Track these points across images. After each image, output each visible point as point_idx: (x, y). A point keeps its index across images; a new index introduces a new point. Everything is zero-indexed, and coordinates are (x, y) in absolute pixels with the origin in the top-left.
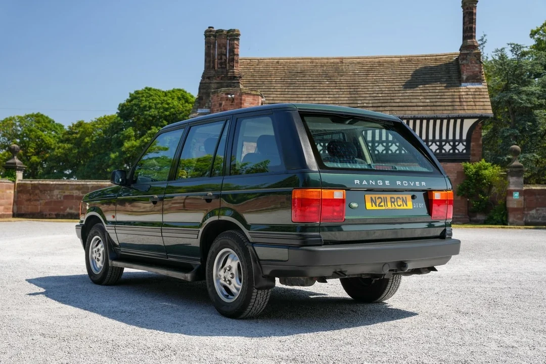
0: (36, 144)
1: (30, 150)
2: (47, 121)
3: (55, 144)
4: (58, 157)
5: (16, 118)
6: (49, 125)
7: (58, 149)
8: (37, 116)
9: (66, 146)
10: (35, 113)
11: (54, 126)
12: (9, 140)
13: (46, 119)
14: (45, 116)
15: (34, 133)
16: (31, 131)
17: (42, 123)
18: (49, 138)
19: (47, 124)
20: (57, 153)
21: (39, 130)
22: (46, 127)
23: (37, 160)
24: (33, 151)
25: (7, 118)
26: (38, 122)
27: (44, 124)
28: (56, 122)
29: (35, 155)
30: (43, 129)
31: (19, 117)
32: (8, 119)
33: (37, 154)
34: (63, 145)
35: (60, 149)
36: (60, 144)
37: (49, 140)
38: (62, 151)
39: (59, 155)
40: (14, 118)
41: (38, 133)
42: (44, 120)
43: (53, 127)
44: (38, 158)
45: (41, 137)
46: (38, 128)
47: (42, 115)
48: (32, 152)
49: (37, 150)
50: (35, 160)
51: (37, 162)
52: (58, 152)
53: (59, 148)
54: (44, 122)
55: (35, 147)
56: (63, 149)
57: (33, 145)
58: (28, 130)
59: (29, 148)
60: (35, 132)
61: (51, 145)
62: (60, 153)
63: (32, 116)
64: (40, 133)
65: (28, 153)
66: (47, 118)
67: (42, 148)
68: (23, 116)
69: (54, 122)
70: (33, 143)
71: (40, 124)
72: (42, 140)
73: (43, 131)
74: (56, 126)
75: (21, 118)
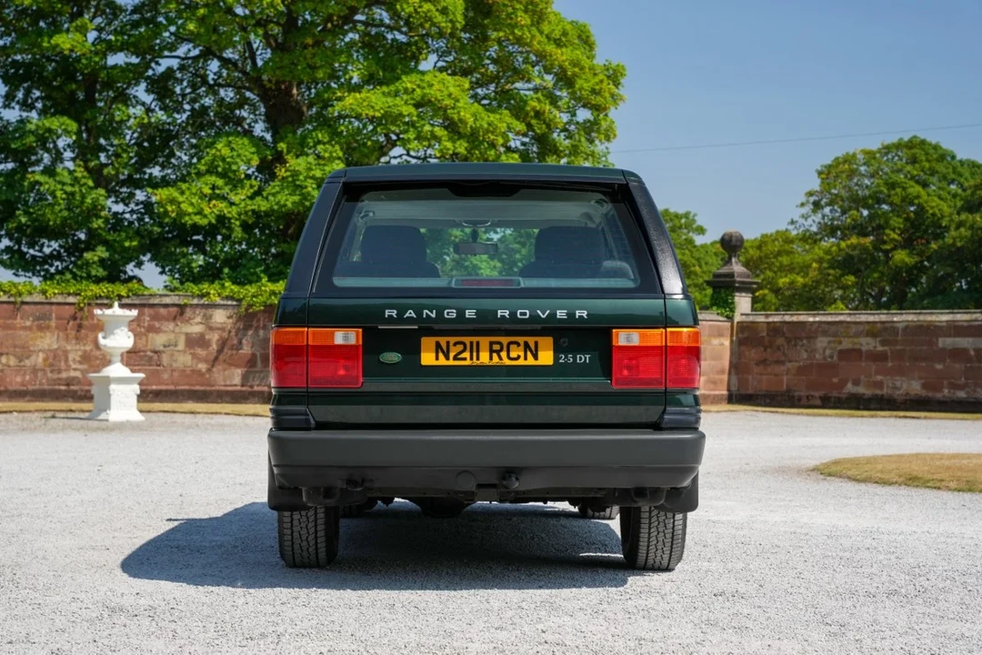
0: (907, 219)
1: (888, 235)
2: (935, 156)
3: (951, 215)
4: (959, 249)
5: (860, 156)
6: (941, 168)
7: (958, 228)
8: (912, 144)
9: (978, 219)
10: (906, 139)
11: (954, 168)
12: (844, 212)
13: (931, 151)
14: (930, 144)
15: (898, 190)
16: (892, 186)
17: (921, 161)
18: (938, 203)
19: (934, 164)
20: (954, 239)
21: (912, 183)
22: (933, 172)
23: (907, 260)
24: (896, 237)
25: (837, 159)
26: (914, 161)
27: (927, 165)
28: (958, 158)
29: (903, 247)
30: (924, 177)
31: (865, 153)
32: (841, 160)
33: (908, 244)
34: (970, 217)
35: (962, 230)
36: (963, 216)
37: (938, 205)
38: (969, 233)
39: (959, 244)
40: (854, 155)
41: (910, 190)
42: (927, 154)
43: (951, 170)
44: (910, 255)
45: (916, 202)
46: (913, 178)
47: (923, 142)
48: (894, 240)
49: (906, 236)
50: (902, 261)
51: (907, 264)
52: (957, 237)
53: (960, 225)
54: (928, 161)
55: (902, 226)
56: (972, 227)
57: (897, 222)
58: (886, 184)
59: (887, 231)
60: (904, 189)
61: (943, 217)
62: (961, 238)
63: (899, 146)
64: (916, 189)
65: (885, 242)
66: (936, 147)
67: (921, 228)
68: (875, 148)
69: (953, 157)
70: (898, 216)
71: (917, 165)
72: (921, 209)
73: (925, 185)
74: (959, 169)
75: (870, 155)
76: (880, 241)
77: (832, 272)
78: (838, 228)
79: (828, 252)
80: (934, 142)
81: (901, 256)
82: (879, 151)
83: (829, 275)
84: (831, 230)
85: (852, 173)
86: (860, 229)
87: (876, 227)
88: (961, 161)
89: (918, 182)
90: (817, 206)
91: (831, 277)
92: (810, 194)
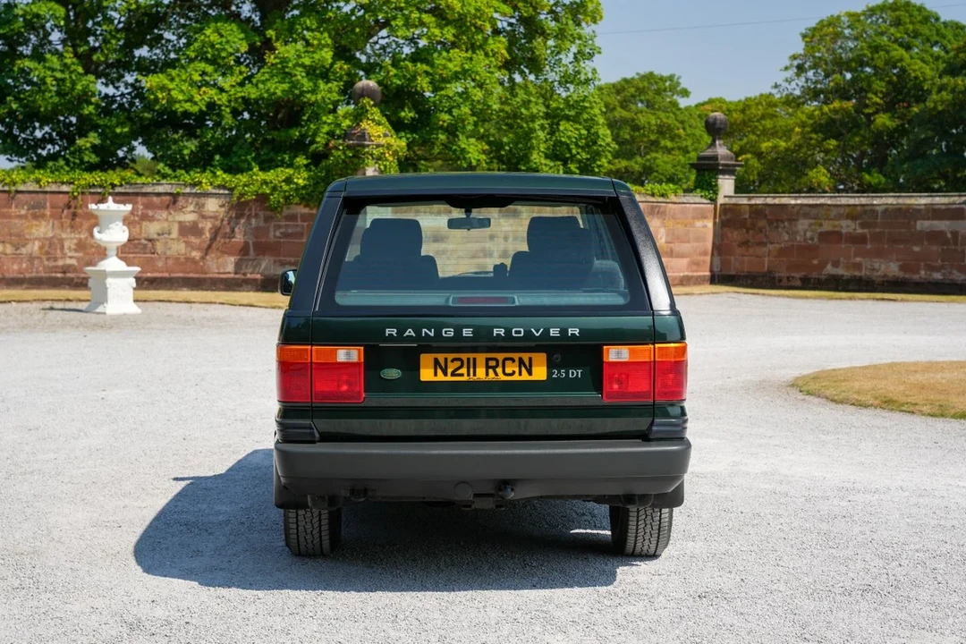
0: (890, 82)
1: (870, 99)
2: (919, 18)
3: (932, 79)
4: (939, 112)
5: (845, 19)
6: (925, 30)
7: (940, 91)
8: (896, 6)
9: (960, 82)
11: (938, 31)
12: (827, 76)
13: (916, 13)
14: (914, 6)
15: (882, 53)
16: (876, 49)
17: (905, 23)
18: (920, 65)
19: (918, 26)
20: (935, 102)
21: (896, 46)
22: (916, 34)
23: (889, 123)
24: (878, 100)
25: (822, 21)
26: (897, 23)
27: (911, 27)
28: (942, 20)
29: (885, 111)
30: (907, 39)
31: (850, 15)
32: (825, 23)
33: (889, 107)
34: (952, 81)
35: (944, 93)
36: (945, 80)
37: (921, 68)
38: (950, 97)
39: (940, 108)
40: (839, 17)
41: (894, 53)
42: (911, 16)
43: (934, 32)
44: (892, 118)
45: (899, 65)
46: (896, 41)
47: (908, 4)
48: (878, 104)
49: (888, 99)
50: (884, 124)
51: (888, 128)
52: (938, 100)
53: (941, 88)
54: (912, 23)
55: (884, 90)
56: (953, 91)
57: (879, 85)
58: (870, 47)
59: (870, 95)
60: (887, 52)
61: (925, 80)
62: (943, 102)
63: (883, 8)
64: (899, 52)
65: (867, 106)
66: (920, 9)
67: (903, 91)
68: (859, 10)
69: (937, 19)
70: (881, 80)
71: (901, 28)
72: (903, 70)
73: (908, 48)
74: (943, 31)
75: (854, 17)
76: (862, 105)
77: (814, 136)
78: (821, 91)
79: (811, 116)
80: (918, 4)
81: (883, 120)
82: (864, 13)
83: (811, 139)
84: (814, 94)
85: (837, 36)
86: (841, 92)
87: (857, 90)
88: (944, 23)
89: (901, 45)
90: (801, 69)
91: (813, 142)
92: (794, 57)
